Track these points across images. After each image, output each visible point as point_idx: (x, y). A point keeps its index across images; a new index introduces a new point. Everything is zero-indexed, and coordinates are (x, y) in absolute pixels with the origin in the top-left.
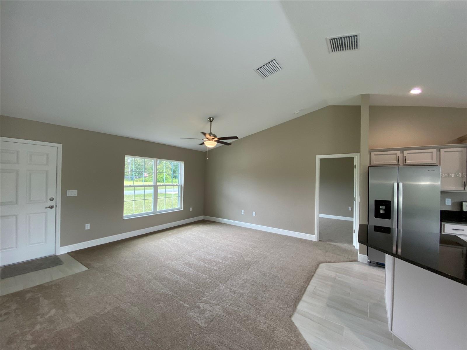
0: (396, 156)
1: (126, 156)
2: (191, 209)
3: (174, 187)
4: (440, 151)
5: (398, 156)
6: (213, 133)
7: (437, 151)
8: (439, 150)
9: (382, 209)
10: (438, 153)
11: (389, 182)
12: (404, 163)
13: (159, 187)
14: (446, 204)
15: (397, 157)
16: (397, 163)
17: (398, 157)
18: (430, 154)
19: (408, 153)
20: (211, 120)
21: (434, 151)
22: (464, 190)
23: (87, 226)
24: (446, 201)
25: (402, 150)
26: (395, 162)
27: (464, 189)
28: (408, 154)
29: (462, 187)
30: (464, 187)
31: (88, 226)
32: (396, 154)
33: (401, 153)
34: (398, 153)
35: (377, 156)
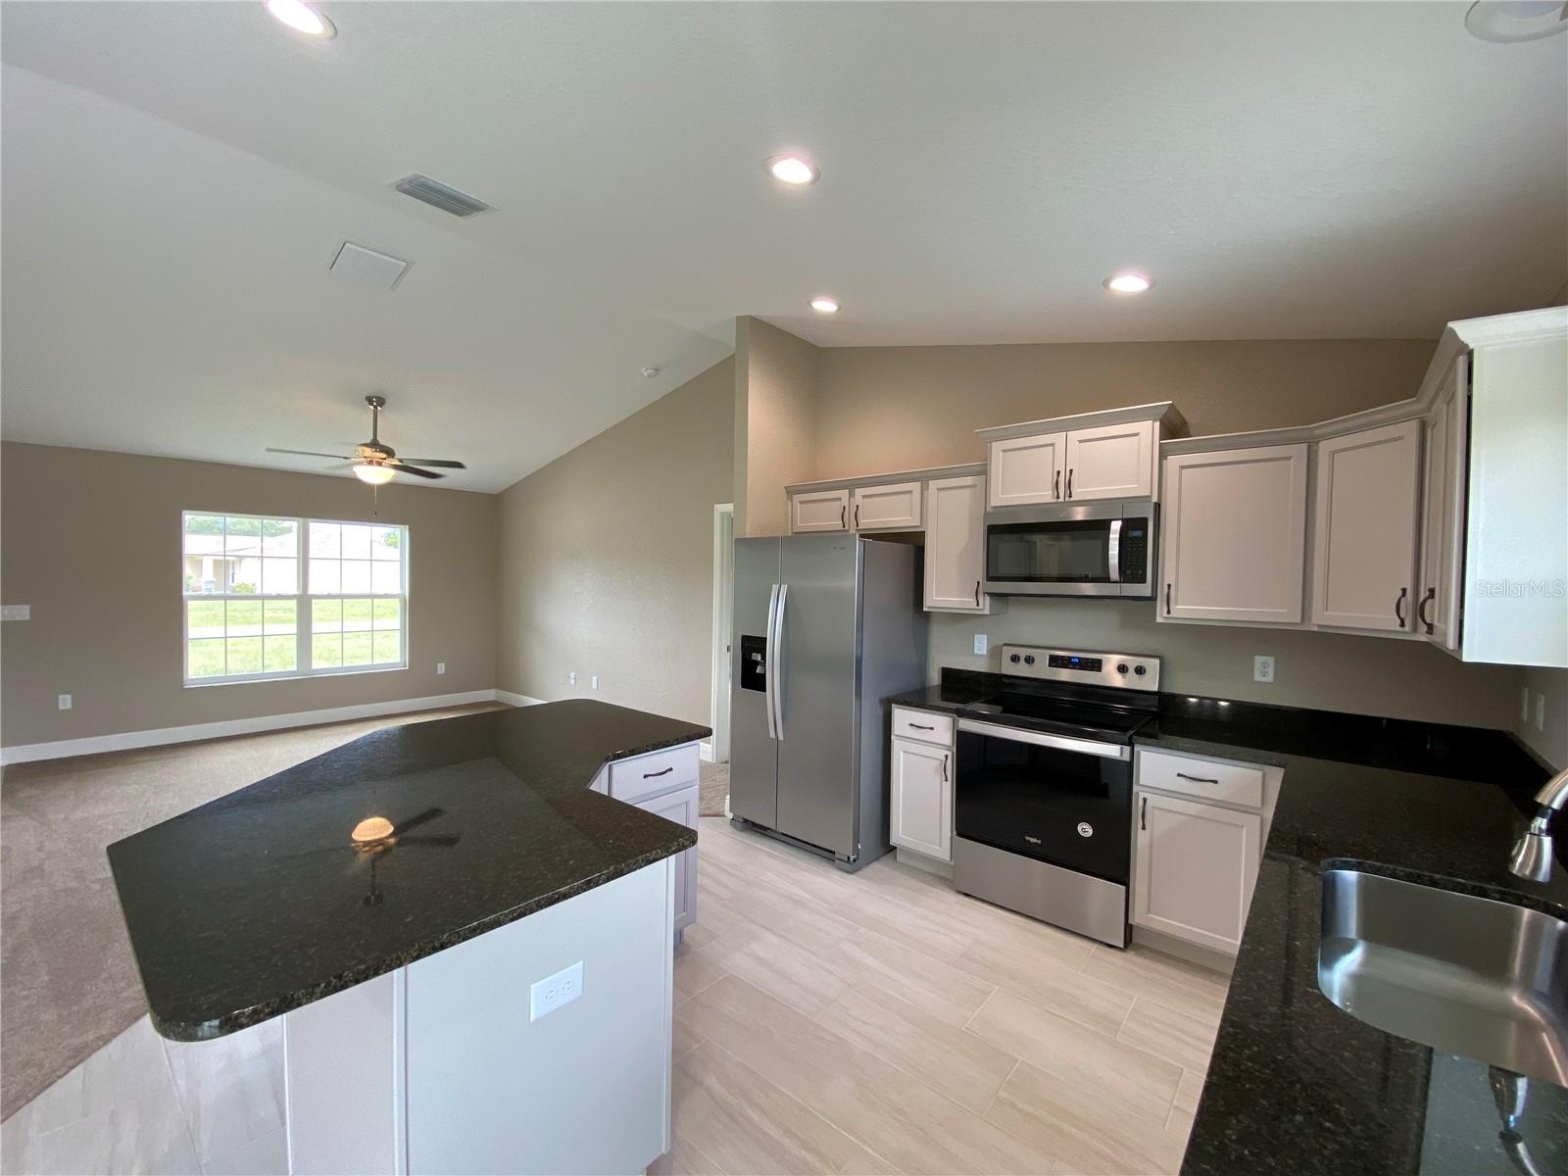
0: (841, 505)
1: (184, 512)
2: (441, 668)
3: (377, 601)
4: (927, 489)
5: (843, 505)
6: (382, 441)
7: (921, 489)
8: (924, 483)
10: (924, 493)
12: (855, 527)
13: (314, 601)
14: (976, 651)
15: (842, 509)
16: (840, 527)
17: (845, 508)
19: (862, 496)
20: (377, 401)
21: (916, 486)
23: (64, 700)
24: (976, 644)
25: (851, 486)
26: (837, 524)
27: (978, 605)
28: (864, 500)
30: (975, 598)
31: (65, 702)
32: (840, 499)
33: (849, 496)
34: (844, 494)
35: (804, 506)
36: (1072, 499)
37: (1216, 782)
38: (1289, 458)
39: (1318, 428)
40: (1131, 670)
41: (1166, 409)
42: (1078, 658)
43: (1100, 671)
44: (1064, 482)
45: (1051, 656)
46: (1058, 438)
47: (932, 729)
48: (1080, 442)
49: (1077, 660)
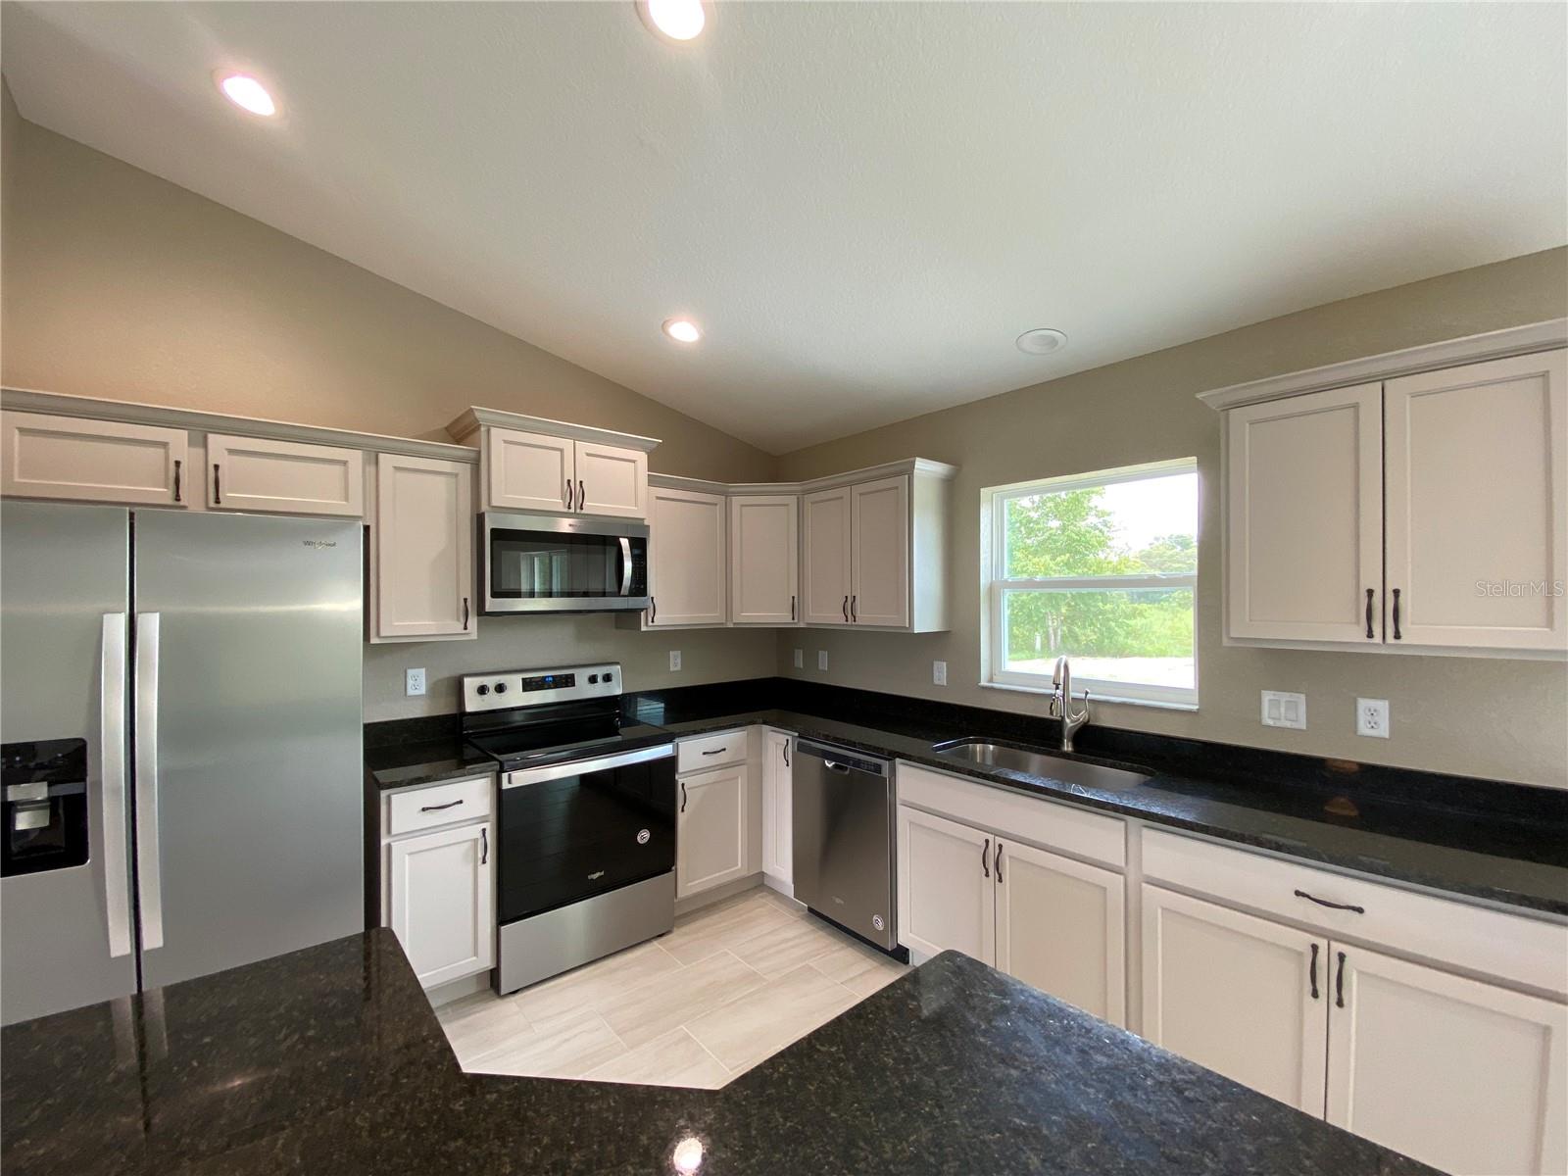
0: (167, 458)
4: (377, 463)
5: (173, 459)
7: (366, 462)
8: (373, 455)
9: (29, 804)
10: (372, 469)
11: (86, 608)
12: (212, 504)
14: (411, 691)
15: (172, 466)
16: (170, 501)
17: (178, 463)
18: (338, 469)
19: (231, 451)
21: (355, 457)
22: (464, 632)
24: (410, 682)
25: (201, 428)
26: (162, 494)
27: (466, 628)
28: (236, 458)
29: (458, 620)
30: (462, 620)
32: (165, 445)
33: (191, 443)
34: (178, 438)
35: (29, 438)
36: (583, 512)
37: (724, 750)
38: (716, 504)
39: (734, 487)
40: (599, 679)
41: (655, 445)
42: (552, 676)
43: (574, 685)
44: (574, 493)
45: (523, 679)
46: (567, 444)
47: (461, 802)
48: (588, 455)
49: (551, 679)
